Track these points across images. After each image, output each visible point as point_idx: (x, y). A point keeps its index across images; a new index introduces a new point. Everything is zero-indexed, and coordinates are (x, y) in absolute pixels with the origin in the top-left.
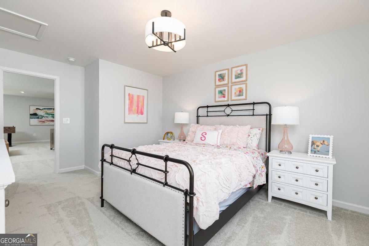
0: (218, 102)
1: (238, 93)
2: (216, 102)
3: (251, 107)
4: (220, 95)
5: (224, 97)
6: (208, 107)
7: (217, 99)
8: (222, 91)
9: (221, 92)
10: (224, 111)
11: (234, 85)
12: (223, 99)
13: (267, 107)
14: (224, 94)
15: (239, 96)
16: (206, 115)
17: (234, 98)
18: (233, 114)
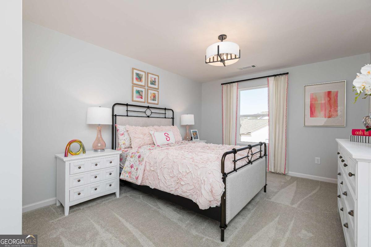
0: (135, 101)
1: (152, 98)
2: (133, 101)
3: (163, 111)
4: (138, 95)
5: (142, 98)
6: (127, 105)
7: (135, 99)
8: (140, 91)
9: (138, 92)
10: (145, 112)
11: (150, 89)
12: (140, 100)
13: (171, 112)
14: (141, 95)
15: (154, 100)
16: (126, 115)
17: (150, 101)
18: (153, 115)
